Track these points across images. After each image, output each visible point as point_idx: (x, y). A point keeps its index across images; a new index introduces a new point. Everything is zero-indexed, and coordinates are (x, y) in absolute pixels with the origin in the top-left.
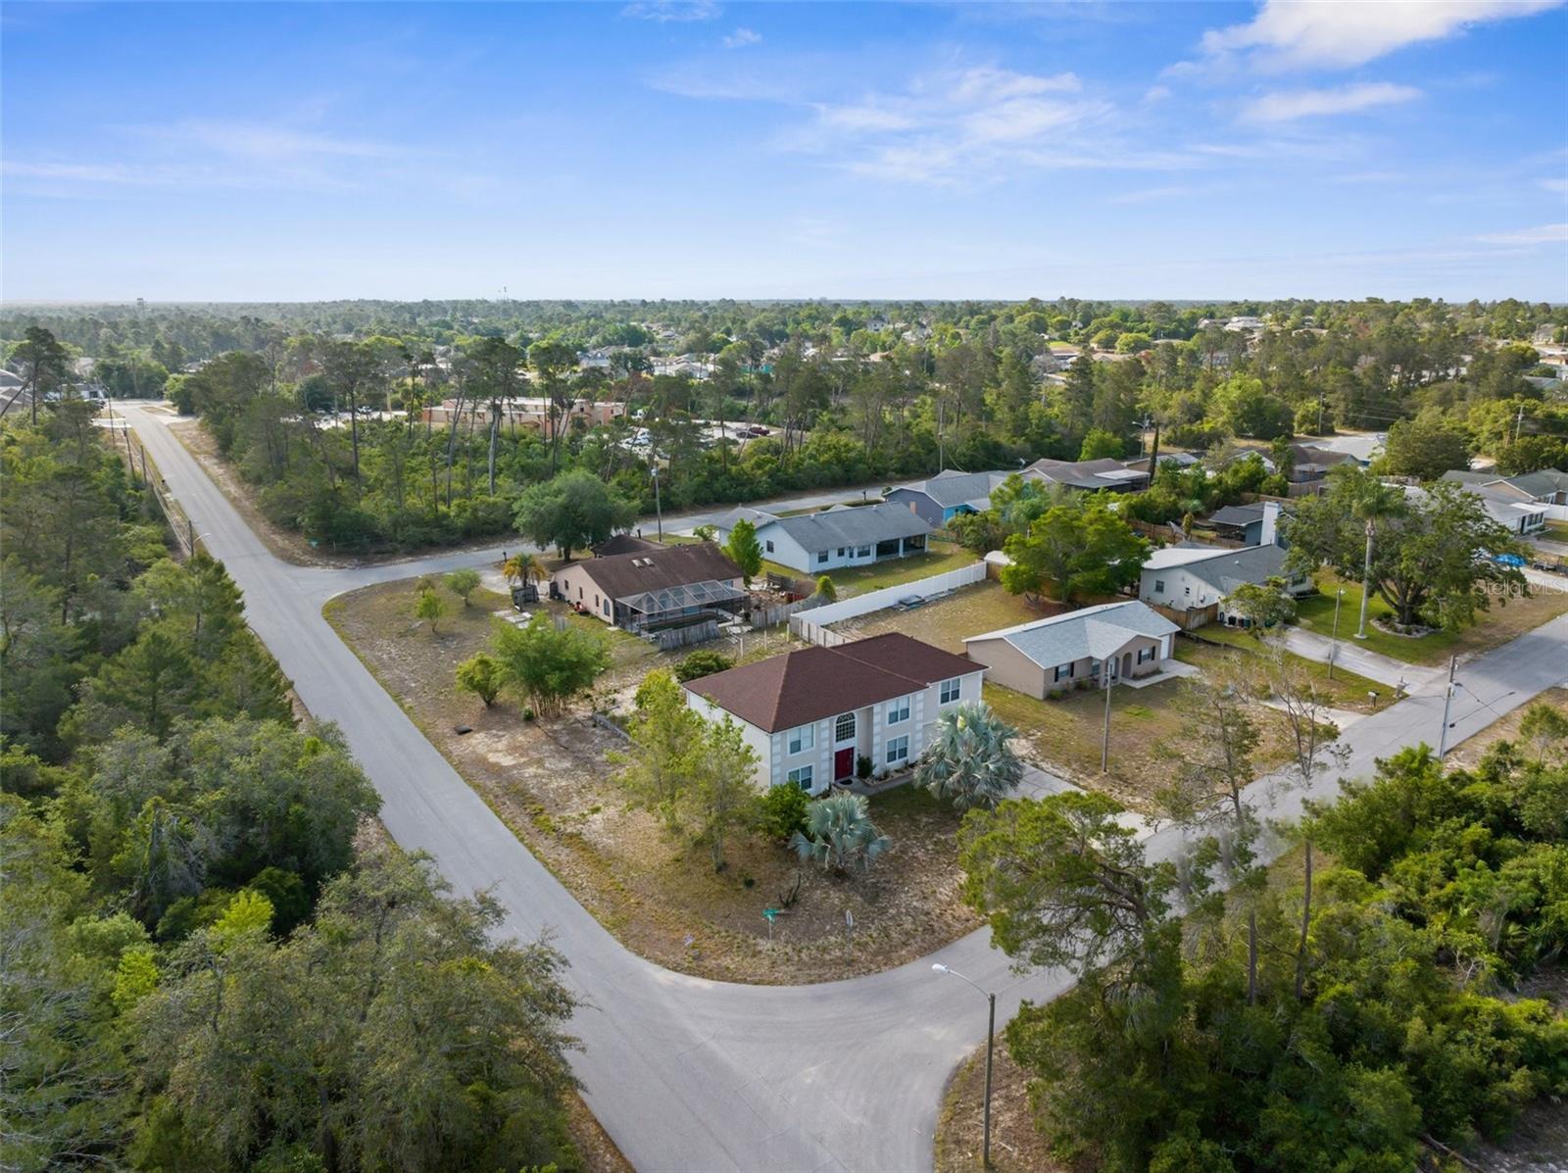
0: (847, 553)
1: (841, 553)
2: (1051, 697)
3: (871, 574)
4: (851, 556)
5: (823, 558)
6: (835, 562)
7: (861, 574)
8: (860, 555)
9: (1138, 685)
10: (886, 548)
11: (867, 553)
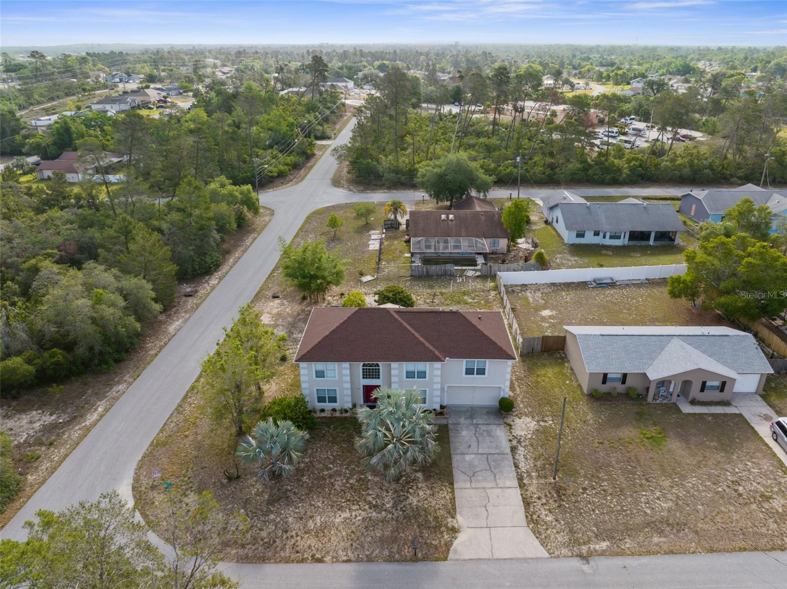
0: (601, 234)
1: (596, 234)
2: (595, 397)
3: (610, 253)
4: (604, 237)
5: (580, 235)
6: (589, 238)
7: (604, 252)
8: (611, 237)
9: (687, 409)
10: (639, 236)
11: (619, 237)
